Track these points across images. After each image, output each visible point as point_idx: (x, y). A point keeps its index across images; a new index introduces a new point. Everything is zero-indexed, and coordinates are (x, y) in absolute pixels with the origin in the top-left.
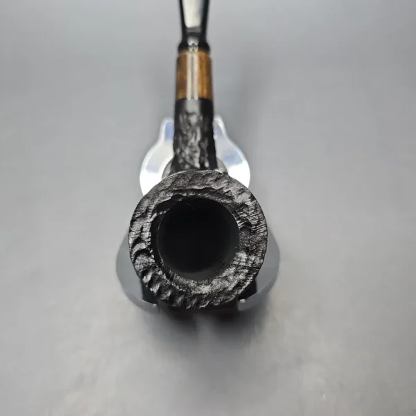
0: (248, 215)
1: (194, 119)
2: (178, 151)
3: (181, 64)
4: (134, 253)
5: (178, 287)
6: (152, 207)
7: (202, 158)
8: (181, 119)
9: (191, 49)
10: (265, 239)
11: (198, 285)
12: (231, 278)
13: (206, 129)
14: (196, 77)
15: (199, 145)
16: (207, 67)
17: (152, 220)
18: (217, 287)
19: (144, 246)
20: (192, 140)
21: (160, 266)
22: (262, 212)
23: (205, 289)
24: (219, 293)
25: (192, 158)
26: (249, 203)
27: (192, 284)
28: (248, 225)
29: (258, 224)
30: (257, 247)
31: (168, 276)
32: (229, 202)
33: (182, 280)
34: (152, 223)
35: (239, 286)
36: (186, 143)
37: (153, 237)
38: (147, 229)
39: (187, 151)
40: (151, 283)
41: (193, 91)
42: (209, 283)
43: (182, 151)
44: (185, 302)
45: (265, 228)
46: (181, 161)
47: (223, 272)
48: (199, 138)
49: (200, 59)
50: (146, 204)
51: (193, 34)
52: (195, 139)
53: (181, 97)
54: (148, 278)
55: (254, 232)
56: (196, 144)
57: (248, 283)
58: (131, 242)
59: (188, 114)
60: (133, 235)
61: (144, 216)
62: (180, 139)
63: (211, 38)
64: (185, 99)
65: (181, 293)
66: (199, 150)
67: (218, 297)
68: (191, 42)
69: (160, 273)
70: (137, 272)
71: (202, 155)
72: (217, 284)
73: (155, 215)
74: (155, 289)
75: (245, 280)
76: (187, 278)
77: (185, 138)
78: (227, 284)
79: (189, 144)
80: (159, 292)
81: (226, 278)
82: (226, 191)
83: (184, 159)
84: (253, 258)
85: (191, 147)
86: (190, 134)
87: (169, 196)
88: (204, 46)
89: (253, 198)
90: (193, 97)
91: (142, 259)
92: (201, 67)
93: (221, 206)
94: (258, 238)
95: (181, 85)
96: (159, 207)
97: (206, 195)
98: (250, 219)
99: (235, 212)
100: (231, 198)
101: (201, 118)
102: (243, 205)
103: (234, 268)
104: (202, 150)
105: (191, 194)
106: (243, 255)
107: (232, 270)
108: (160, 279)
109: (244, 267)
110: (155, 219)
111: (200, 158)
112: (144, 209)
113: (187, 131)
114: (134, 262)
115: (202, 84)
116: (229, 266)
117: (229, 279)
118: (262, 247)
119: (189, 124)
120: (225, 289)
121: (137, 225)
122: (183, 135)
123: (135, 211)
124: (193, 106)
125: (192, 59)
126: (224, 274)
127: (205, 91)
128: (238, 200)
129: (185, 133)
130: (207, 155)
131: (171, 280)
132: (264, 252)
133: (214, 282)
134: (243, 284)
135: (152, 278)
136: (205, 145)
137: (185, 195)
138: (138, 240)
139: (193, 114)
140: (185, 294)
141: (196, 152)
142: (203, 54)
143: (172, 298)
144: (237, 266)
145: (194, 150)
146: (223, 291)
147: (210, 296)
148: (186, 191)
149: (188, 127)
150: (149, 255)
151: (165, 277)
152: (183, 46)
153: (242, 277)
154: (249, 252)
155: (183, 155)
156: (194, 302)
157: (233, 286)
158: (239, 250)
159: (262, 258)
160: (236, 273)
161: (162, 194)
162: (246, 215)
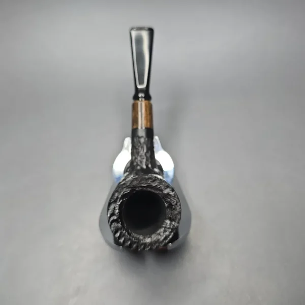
0: (171, 200)
1: (142, 140)
2: (134, 158)
3: (135, 108)
4: (110, 221)
5: (133, 239)
6: (120, 196)
7: (147, 162)
8: (135, 140)
9: (140, 99)
10: (180, 213)
11: (144, 238)
12: (162, 234)
13: (149, 145)
14: (144, 116)
15: (146, 155)
16: (150, 110)
17: (119, 203)
18: (155, 239)
19: (115, 218)
20: (142, 152)
21: (124, 228)
22: (178, 198)
23: (148, 240)
24: (156, 242)
25: (141, 162)
26: (171, 193)
27: (141, 237)
28: (170, 205)
29: (176, 204)
30: (175, 217)
31: (128, 233)
32: (161, 193)
33: (136, 235)
34: (120, 205)
35: (166, 238)
36: (138, 153)
37: (120, 212)
38: (117, 208)
39: (139, 158)
40: (120, 237)
41: (142, 124)
42: (150, 237)
43: (136, 158)
44: (137, 247)
45: (180, 207)
46: (135, 164)
47: (158, 230)
48: (145, 151)
49: (146, 105)
50: (116, 195)
51: (142, 91)
52: (143, 151)
53: (135, 127)
54: (118, 234)
55: (174, 209)
56: (144, 154)
57: (171, 237)
58: (109, 215)
59: (140, 138)
60: (110, 212)
61: (115, 201)
62: (135, 151)
63: (152, 92)
64: (137, 128)
65: (135, 243)
66: (145, 158)
67: (155, 244)
68: (140, 95)
69: (124, 232)
70: (112, 232)
71: (147, 160)
72: (154, 237)
73: (121, 201)
74: (122, 240)
75: (169, 235)
76: (139, 234)
77: (138, 150)
78: (159, 237)
79: (140, 154)
80: (124, 241)
81: (159, 234)
82: (158, 187)
83: (137, 163)
84: (173, 223)
85: (141, 156)
86: (140, 149)
87: (128, 191)
88: (148, 97)
89: (173, 190)
90: (142, 128)
91: (114, 224)
92: (146, 110)
93: (156, 194)
94: (176, 212)
95: (135, 121)
96: (123, 196)
97: (149, 189)
98: (172, 202)
99: (163, 198)
100: (162, 191)
101: (146, 139)
102: (168, 194)
103: (163, 229)
104: (147, 157)
105: (140, 189)
106: (168, 222)
107: (162, 230)
108: (124, 235)
109: (169, 228)
110: (121, 203)
111: (146, 162)
112: (116, 198)
113: (139, 147)
114: (110, 226)
115: (147, 120)
116: (161, 227)
117: (161, 235)
118: (179, 217)
119: (140, 142)
120: (158, 240)
121: (112, 207)
122: (136, 149)
123: (111, 199)
124: (142, 133)
125: (141, 104)
126: (158, 232)
127: (149, 124)
128: (166, 192)
129: (137, 147)
130: (150, 160)
131: (130, 235)
132: (180, 219)
133: (153, 236)
134: (169, 237)
135: (120, 234)
136: (148, 155)
137: (137, 189)
138: (112, 214)
139: (142, 137)
140: (138, 243)
141: (143, 159)
142: (147, 102)
143: (131, 245)
144: (165, 227)
145: (142, 157)
146: (158, 241)
147: (151, 244)
148: (138, 187)
149: (139, 144)
150: (118, 222)
151: (127, 234)
152: (136, 97)
153: (167, 233)
154: (171, 220)
155: (137, 160)
156: (142, 247)
157: (163, 238)
158: (166, 219)
159: (178, 223)
160: (165, 231)
161: (125, 190)
162: (169, 200)
